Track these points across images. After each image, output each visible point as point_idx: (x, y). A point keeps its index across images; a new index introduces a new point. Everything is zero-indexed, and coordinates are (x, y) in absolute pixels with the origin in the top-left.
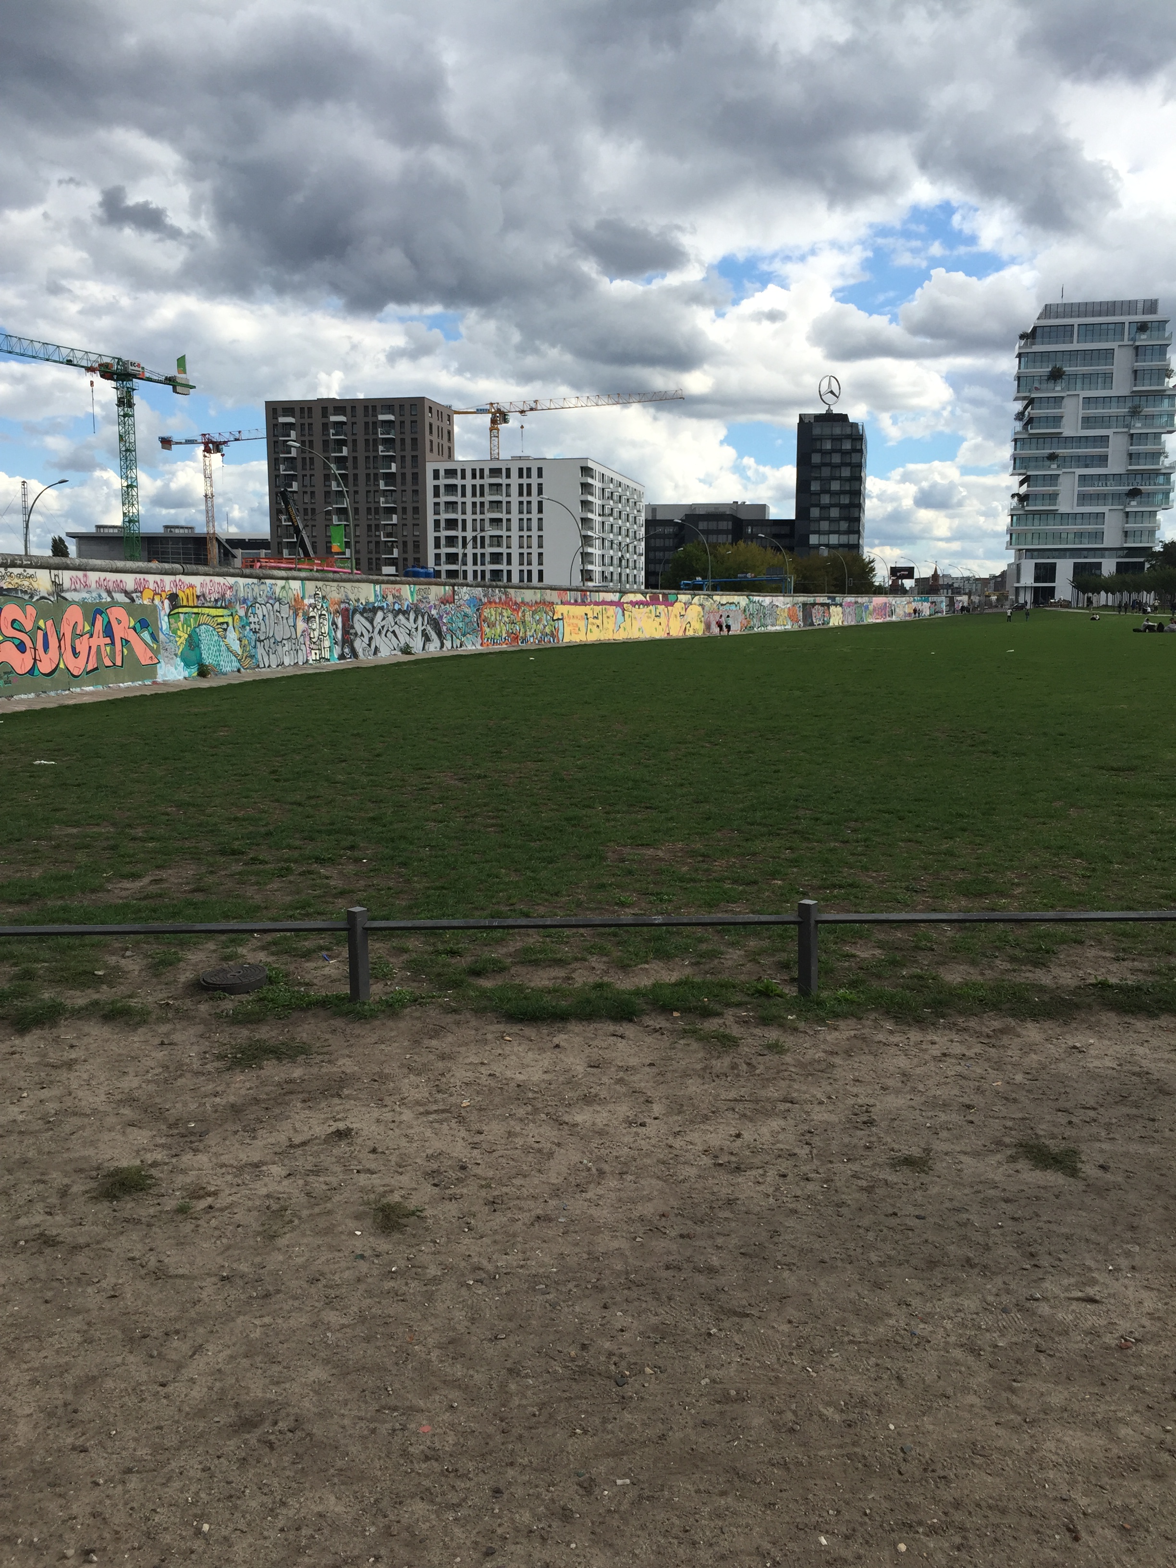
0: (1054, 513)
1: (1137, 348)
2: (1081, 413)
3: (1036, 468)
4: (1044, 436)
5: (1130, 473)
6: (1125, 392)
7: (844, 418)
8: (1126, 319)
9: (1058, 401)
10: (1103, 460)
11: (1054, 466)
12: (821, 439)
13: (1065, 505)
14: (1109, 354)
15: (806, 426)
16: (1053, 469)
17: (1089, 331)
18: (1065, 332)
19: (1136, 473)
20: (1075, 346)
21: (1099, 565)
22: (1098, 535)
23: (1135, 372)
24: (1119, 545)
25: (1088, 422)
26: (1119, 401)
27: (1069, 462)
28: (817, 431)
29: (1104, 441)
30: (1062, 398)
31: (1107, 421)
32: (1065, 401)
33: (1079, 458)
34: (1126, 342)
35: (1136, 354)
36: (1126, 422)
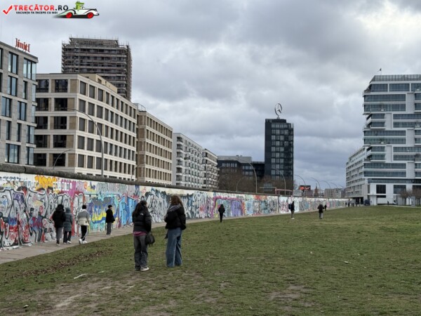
0: (383, 163)
1: (415, 94)
2: (393, 121)
3: (374, 143)
4: (377, 130)
5: (416, 147)
6: (412, 112)
7: (284, 121)
8: (410, 82)
9: (382, 116)
10: (403, 141)
11: (383, 143)
12: (275, 129)
13: (389, 160)
14: (404, 96)
15: (269, 123)
16: (382, 145)
17: (394, 87)
18: (384, 87)
19: (419, 147)
20: (389, 93)
21: (405, 187)
22: (404, 174)
23: (416, 104)
24: (413, 178)
25: (396, 125)
26: (409, 116)
27: (389, 142)
28: (273, 126)
29: (403, 133)
30: (384, 114)
31: (404, 125)
32: (386, 116)
33: (393, 139)
34: (410, 92)
35: (416, 97)
36: (413, 125)
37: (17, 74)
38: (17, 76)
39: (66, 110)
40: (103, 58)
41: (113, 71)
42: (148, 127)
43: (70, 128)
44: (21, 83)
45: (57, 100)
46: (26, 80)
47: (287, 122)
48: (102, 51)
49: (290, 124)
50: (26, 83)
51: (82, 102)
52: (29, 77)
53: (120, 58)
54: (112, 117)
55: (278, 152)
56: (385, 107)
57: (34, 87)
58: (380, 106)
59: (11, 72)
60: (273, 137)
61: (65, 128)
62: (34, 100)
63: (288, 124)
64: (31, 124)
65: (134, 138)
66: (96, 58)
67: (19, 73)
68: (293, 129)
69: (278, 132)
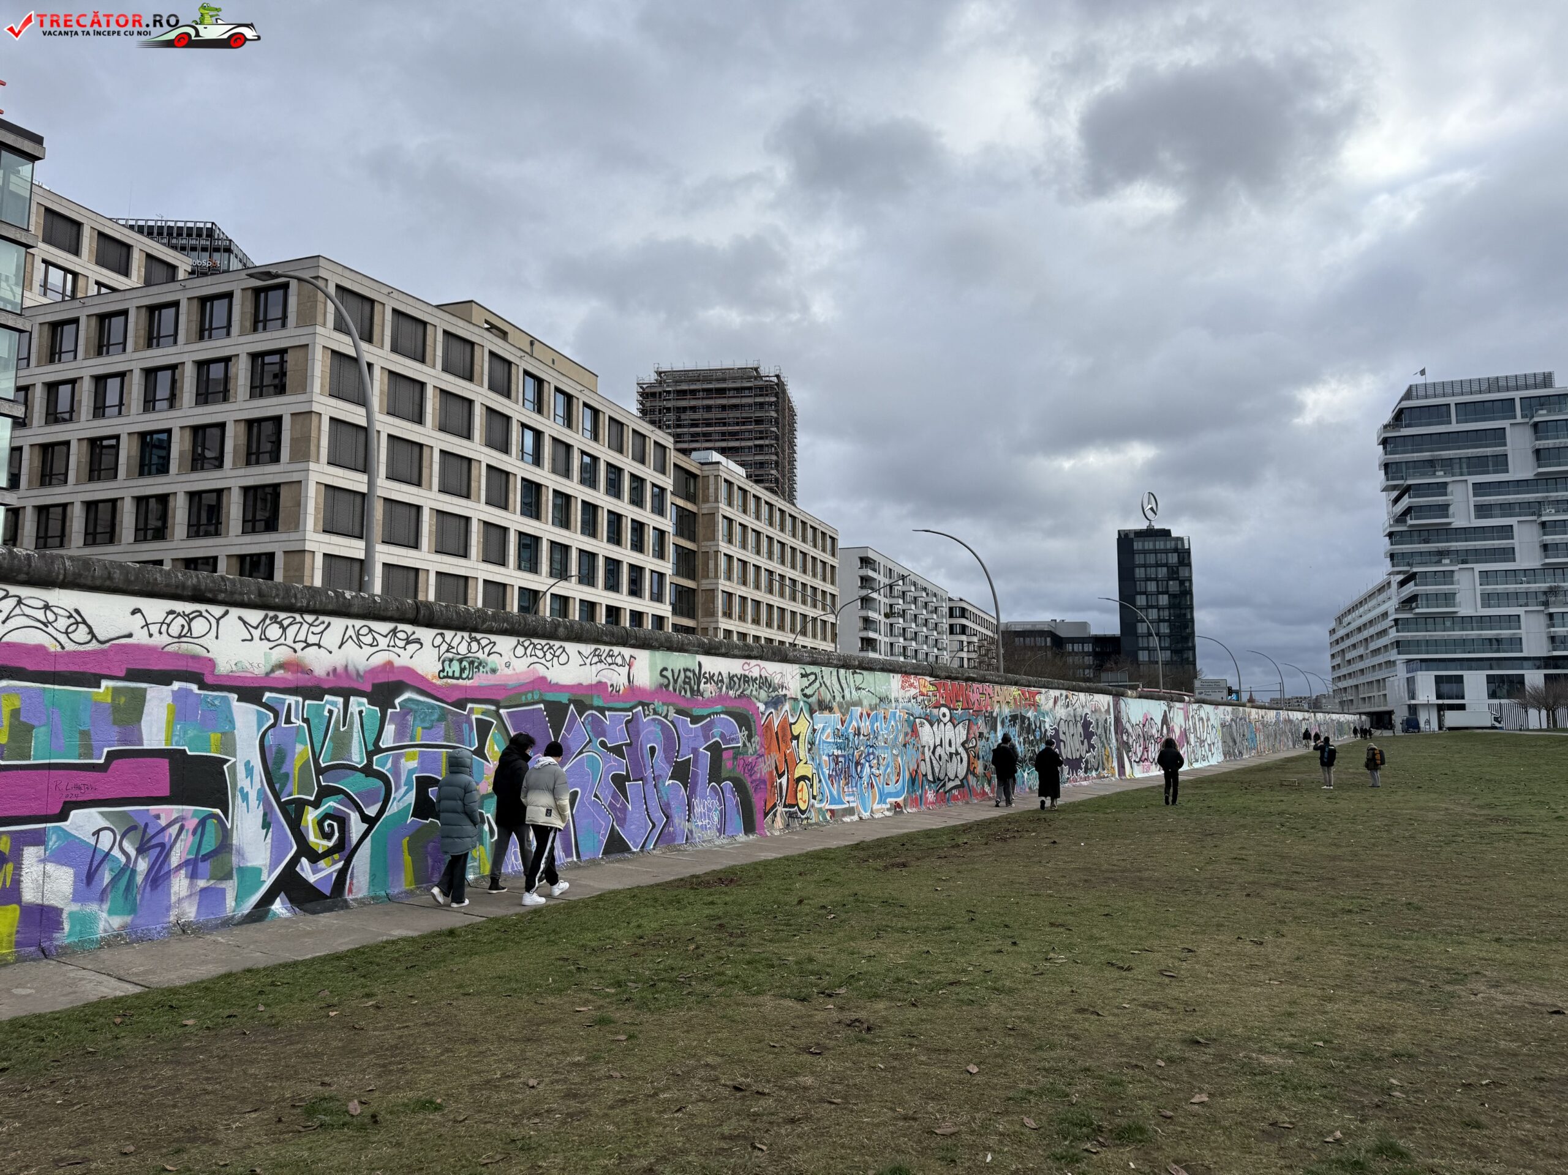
0: (1452, 616)
1: (1536, 425)
2: (1473, 500)
3: (1422, 564)
4: (1429, 529)
5: (1546, 567)
6: (1529, 475)
7: (1166, 533)
8: (1517, 395)
9: (1441, 489)
10: (1508, 554)
11: (1447, 561)
12: (1145, 552)
13: (1468, 605)
14: (1500, 433)
16: (1446, 565)
17: (1469, 410)
18: (1439, 413)
19: (1554, 567)
20: (1454, 427)
21: (1520, 679)
22: (1516, 642)
23: (1537, 452)
24: (1545, 654)
25: (1482, 511)
26: (1520, 485)
27: (1464, 557)
29: (1506, 532)
30: (1446, 484)
31: (1507, 509)
32: (1450, 488)
33: (1476, 551)
34: (1519, 419)
35: (1536, 432)
36: (1534, 507)
40: (724, 408)
41: (747, 435)
47: (1174, 534)
48: (721, 392)
49: (1181, 539)
53: (762, 404)
55: (1152, 607)
56: (1448, 465)
58: (1431, 463)
60: (1140, 573)
61: (276, 458)
63: (1176, 540)
66: (708, 408)
68: (1188, 551)
69: (1151, 559)
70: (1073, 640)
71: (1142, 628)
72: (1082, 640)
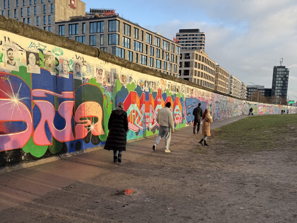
7: (284, 67)
12: (279, 71)
15: (275, 69)
28: (278, 70)
37: (174, 53)
38: (174, 54)
39: (189, 67)
42: (219, 73)
43: (191, 75)
44: (175, 57)
45: (185, 62)
46: (176, 55)
47: (286, 67)
49: (288, 69)
50: (176, 56)
51: (196, 63)
52: (178, 54)
54: (206, 69)
55: (279, 83)
57: (179, 58)
59: (172, 52)
60: (277, 76)
61: (188, 75)
62: (179, 63)
63: (286, 69)
64: (178, 74)
65: (214, 78)
67: (175, 52)
68: (289, 71)
69: (280, 73)
70: (261, 90)
71: (276, 88)
72: (263, 90)
